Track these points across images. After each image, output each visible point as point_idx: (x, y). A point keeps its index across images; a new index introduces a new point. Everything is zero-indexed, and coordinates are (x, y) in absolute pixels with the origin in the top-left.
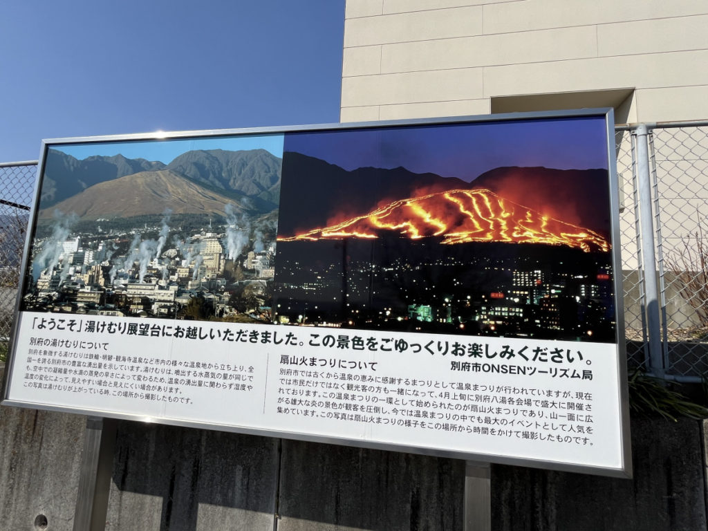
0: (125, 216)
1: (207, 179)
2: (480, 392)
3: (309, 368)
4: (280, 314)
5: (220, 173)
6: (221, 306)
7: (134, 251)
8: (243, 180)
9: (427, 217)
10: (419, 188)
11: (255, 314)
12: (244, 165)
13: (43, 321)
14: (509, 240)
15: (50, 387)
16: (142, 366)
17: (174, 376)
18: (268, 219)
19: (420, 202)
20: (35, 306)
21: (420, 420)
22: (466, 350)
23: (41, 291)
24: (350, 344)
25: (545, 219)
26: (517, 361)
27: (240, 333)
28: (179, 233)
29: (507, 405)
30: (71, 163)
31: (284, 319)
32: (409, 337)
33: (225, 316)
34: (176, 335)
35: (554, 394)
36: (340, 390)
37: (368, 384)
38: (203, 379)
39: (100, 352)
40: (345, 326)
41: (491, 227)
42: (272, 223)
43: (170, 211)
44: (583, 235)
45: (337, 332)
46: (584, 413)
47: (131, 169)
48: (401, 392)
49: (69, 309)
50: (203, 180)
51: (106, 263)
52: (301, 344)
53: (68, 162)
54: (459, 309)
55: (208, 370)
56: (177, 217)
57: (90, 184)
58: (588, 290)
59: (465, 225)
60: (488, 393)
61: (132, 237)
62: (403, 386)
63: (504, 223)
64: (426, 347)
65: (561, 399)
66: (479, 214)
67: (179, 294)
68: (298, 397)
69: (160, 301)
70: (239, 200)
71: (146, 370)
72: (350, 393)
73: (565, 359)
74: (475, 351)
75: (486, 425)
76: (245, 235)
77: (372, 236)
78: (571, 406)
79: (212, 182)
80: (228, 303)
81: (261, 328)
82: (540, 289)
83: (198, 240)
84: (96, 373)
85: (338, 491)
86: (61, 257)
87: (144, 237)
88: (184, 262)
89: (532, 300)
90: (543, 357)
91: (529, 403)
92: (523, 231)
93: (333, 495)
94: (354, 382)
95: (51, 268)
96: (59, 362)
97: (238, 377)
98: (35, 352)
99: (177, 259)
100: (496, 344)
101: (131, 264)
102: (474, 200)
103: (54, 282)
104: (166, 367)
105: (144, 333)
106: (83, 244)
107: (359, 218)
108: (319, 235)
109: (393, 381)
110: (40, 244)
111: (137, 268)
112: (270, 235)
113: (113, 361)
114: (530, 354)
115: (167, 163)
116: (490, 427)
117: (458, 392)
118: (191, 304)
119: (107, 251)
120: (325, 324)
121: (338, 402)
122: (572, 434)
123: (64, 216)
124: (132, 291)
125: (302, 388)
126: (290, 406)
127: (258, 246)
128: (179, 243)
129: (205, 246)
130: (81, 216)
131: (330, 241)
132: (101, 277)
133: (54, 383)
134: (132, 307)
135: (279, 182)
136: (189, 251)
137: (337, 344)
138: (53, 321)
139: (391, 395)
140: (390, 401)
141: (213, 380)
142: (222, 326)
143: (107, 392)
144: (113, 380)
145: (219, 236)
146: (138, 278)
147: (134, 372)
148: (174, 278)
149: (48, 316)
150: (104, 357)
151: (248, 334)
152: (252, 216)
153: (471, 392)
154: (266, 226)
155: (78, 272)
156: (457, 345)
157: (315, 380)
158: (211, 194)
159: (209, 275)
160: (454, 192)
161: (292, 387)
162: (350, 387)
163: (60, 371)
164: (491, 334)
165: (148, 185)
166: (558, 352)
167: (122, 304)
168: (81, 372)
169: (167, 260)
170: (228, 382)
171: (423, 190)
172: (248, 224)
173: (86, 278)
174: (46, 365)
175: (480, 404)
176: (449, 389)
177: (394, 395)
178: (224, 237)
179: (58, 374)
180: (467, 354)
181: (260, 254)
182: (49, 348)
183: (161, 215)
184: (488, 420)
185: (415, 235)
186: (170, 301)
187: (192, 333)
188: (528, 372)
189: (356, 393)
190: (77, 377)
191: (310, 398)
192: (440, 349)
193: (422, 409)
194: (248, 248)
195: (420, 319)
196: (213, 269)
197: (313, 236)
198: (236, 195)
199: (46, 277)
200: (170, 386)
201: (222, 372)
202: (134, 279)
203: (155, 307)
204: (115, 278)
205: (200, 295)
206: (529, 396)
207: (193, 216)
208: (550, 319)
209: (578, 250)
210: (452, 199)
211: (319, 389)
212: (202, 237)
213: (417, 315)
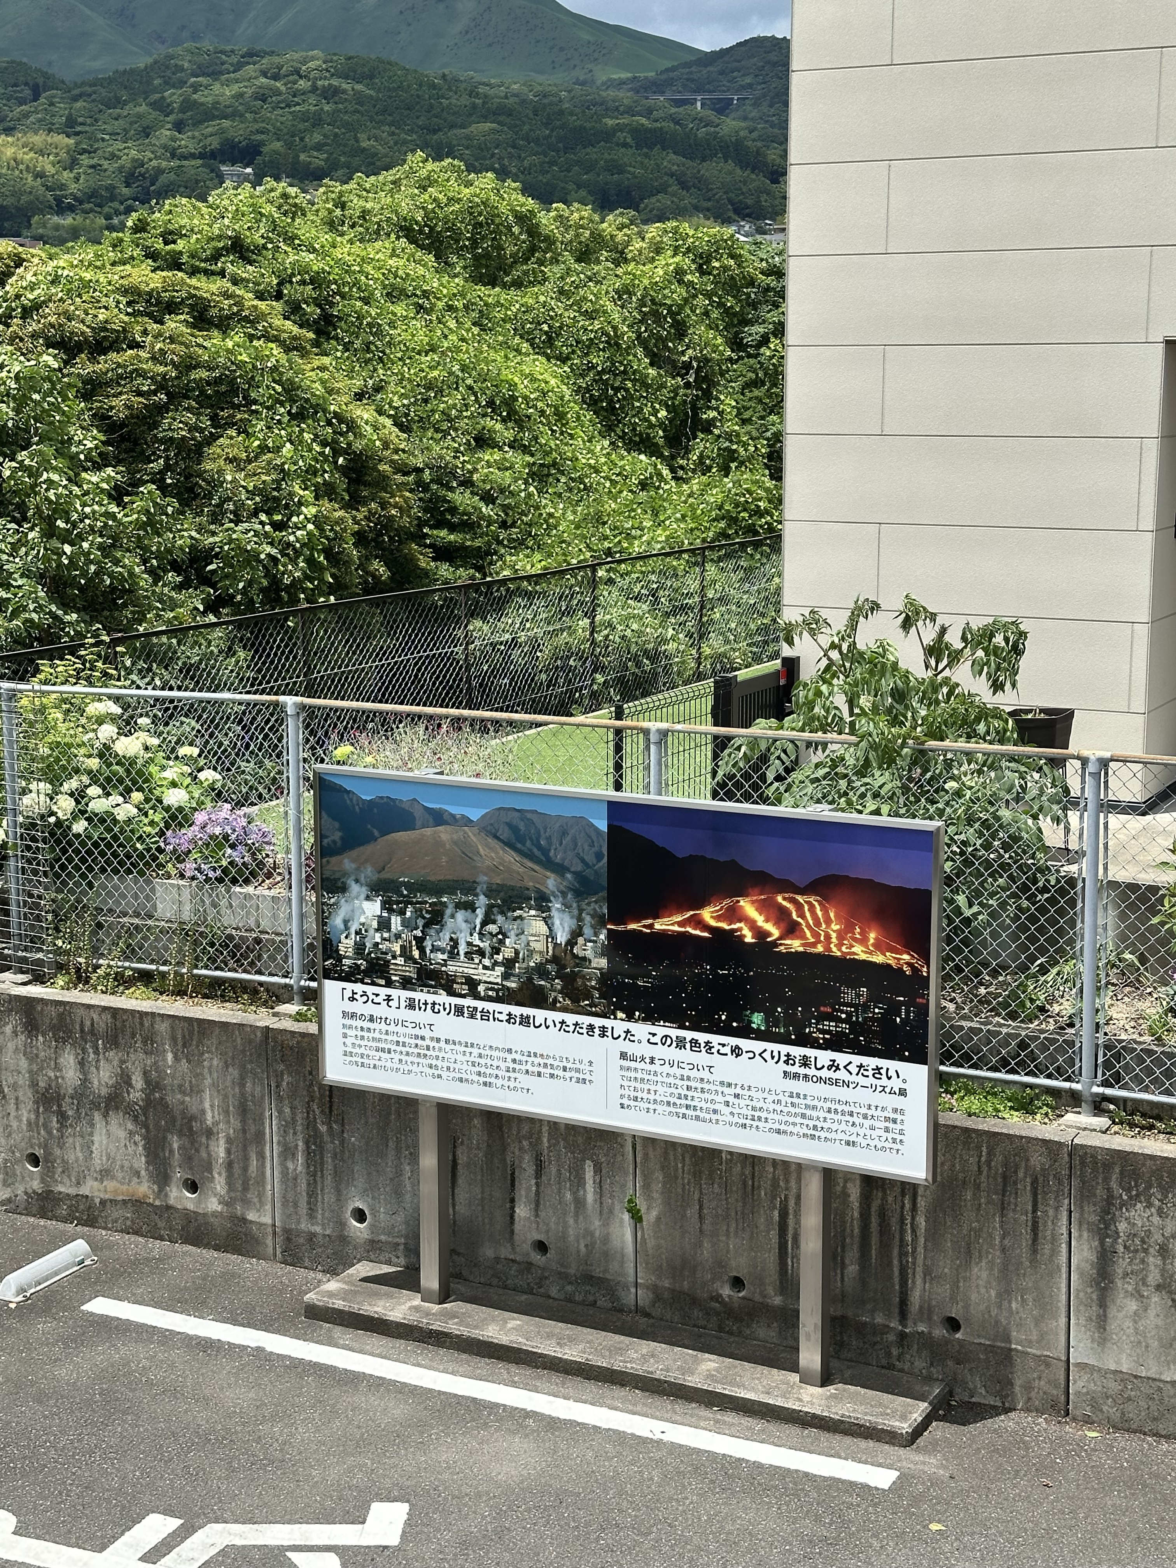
0: (432, 878)
1: (524, 845)
2: (808, 1102)
3: (648, 1067)
4: (616, 1009)
5: (538, 840)
6: (553, 994)
7: (450, 923)
8: (565, 852)
9: (760, 920)
10: (752, 887)
11: (590, 1006)
12: (564, 833)
13: (354, 993)
14: (839, 954)
15: (375, 1067)
16: (475, 1051)
17: (512, 1065)
18: (596, 902)
19: (753, 902)
20: (340, 975)
21: (755, 1124)
22: (797, 1061)
23: (345, 957)
24: (688, 1046)
25: (872, 936)
26: (842, 1075)
27: (576, 1024)
28: (498, 906)
29: (832, 1115)
30: (355, 802)
31: (620, 1015)
32: (744, 1044)
33: (558, 1005)
34: (508, 1021)
35: (873, 1108)
36: (680, 1091)
37: (706, 1086)
38: (541, 1070)
39: (426, 1032)
40: (682, 1027)
41: (822, 938)
42: (601, 907)
43: (486, 878)
44: (906, 957)
45: (674, 1033)
46: (898, 1126)
47: (431, 820)
48: (737, 1096)
49: (383, 982)
50: (519, 846)
51: (418, 933)
52: (640, 1042)
53: (351, 800)
54: (790, 1019)
55: (546, 1061)
56: (494, 887)
57: (384, 833)
58: (908, 1013)
59: (798, 933)
60: (815, 1103)
61: (444, 904)
62: (738, 1091)
63: (834, 935)
64: (760, 1055)
65: (879, 1113)
66: (811, 922)
67: (506, 976)
68: (639, 1094)
69: (486, 982)
70: (563, 876)
71: (480, 1056)
72: (690, 1094)
73: (884, 1077)
74: (805, 1062)
75: (813, 1132)
76: (572, 917)
77: (706, 934)
78: (887, 1119)
79: (530, 850)
80: (560, 992)
81: (598, 1022)
82: (866, 1007)
83: (520, 917)
84: (425, 1056)
85: (701, 1193)
86: (362, 920)
87: (459, 906)
88: (507, 941)
89: (857, 1018)
90: (865, 1073)
91: (851, 1114)
92: (852, 946)
93: (696, 1196)
94: (693, 1084)
95: (353, 931)
96: (380, 1040)
97: (578, 1070)
98: (350, 1027)
99: (500, 937)
100: (824, 1057)
101: (447, 938)
102: (806, 907)
103: (359, 948)
104: (501, 1054)
105: (472, 1016)
106: (387, 905)
107: (692, 913)
108: (651, 926)
109: (729, 1085)
110: (333, 900)
111: (455, 943)
112: (601, 922)
113: (442, 1044)
114: (853, 1068)
115: (474, 819)
116: (817, 1134)
117: (789, 1100)
118: (520, 989)
119: (417, 918)
120: (662, 1023)
121: (678, 1102)
122: (887, 1145)
123: (358, 869)
124: (452, 968)
125: (642, 1086)
126: (632, 1103)
127: (588, 931)
128: (500, 919)
129: (530, 925)
130: (379, 872)
131: (663, 935)
132: (414, 948)
133: (378, 1063)
134: (455, 986)
135: (605, 860)
136: (512, 928)
137: (674, 1044)
138: (364, 994)
139: (728, 1098)
140: (727, 1104)
141: (552, 1071)
142: (558, 1016)
143: (439, 1076)
144: (445, 1064)
145: (544, 915)
146: (458, 954)
147: (467, 1058)
148: (500, 958)
149: (359, 988)
150: (432, 1039)
151: (585, 1026)
152: (578, 896)
153: (801, 1101)
154: (595, 909)
155: (385, 939)
156: (788, 1055)
157: (655, 1079)
158: (530, 864)
159: (537, 958)
160: (787, 895)
161: (633, 1084)
162: (689, 1088)
163: (383, 1050)
164: (820, 1047)
165: (455, 843)
166: (878, 1069)
167: (443, 982)
168: (407, 1054)
169: (489, 936)
170: (568, 1075)
171: (756, 891)
172: (575, 905)
173: (397, 948)
174: (365, 1043)
175: (808, 1112)
176: (781, 1097)
177: (731, 1099)
178: (550, 917)
179: (381, 1054)
180: (797, 1064)
181: (590, 941)
182: (366, 1024)
183: (474, 882)
184: (815, 1127)
185: (749, 938)
186: (497, 984)
187: (525, 1021)
188: (852, 1086)
189: (695, 1094)
190: (404, 1058)
191: (652, 1097)
192: (773, 1057)
193: (757, 1114)
194: (576, 933)
195: (754, 1026)
196: (541, 952)
197: (644, 926)
198: (559, 869)
199: (347, 941)
200: (508, 1074)
201: (561, 1065)
202: (453, 954)
203: (481, 988)
204: (432, 951)
205: (530, 979)
206: (852, 1108)
207: (513, 888)
208: (873, 1038)
209: (900, 970)
210: (785, 903)
211: (659, 1087)
212: (525, 915)
213: (751, 1022)
